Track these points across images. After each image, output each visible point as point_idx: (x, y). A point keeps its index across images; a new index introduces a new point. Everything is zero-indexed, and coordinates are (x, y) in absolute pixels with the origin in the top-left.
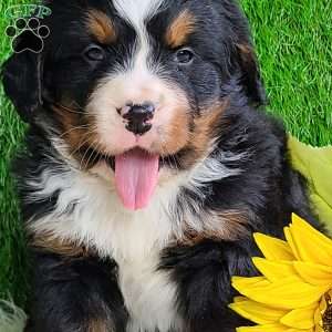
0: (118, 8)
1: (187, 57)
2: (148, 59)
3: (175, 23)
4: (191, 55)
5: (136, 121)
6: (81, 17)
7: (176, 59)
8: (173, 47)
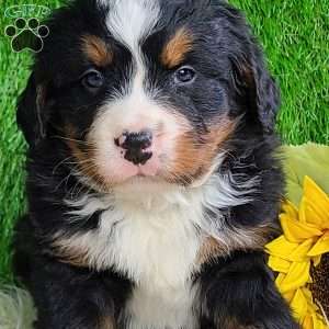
0: (111, 29)
1: (188, 76)
2: (144, 83)
3: (172, 41)
4: (193, 73)
5: (133, 150)
6: (77, 44)
7: (176, 79)
8: (170, 66)
